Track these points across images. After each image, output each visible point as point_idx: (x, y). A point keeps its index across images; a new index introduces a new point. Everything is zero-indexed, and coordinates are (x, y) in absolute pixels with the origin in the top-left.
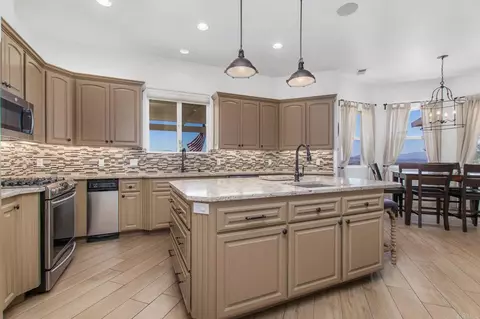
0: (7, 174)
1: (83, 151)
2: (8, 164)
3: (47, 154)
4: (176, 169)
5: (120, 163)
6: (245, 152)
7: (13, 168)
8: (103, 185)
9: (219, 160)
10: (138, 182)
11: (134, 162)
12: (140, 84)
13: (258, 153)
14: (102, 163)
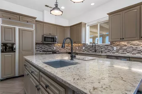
1: (75, 45)
9: (115, 47)
11: (84, 48)
14: (77, 48)
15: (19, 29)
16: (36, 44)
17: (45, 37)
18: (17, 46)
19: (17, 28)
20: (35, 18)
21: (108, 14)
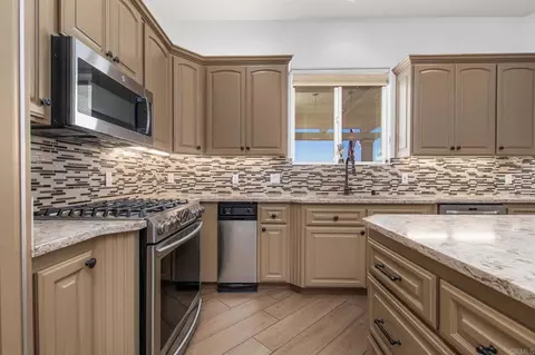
0: (133, 192)
1: (216, 162)
2: (134, 179)
3: (178, 168)
4: (334, 190)
5: (258, 179)
6: (456, 161)
7: (140, 183)
8: (237, 211)
9: (405, 175)
10: (284, 208)
11: (275, 179)
12: (284, 60)
13: (484, 162)
14: (236, 179)
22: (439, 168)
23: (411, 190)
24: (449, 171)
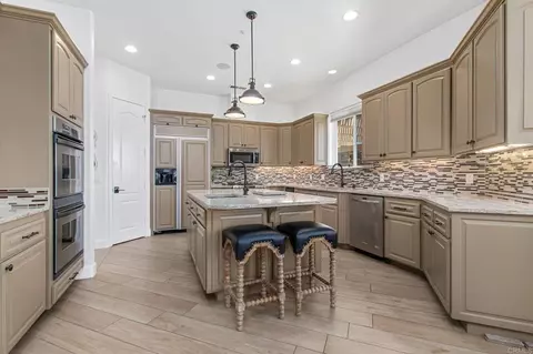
5: (317, 177)
15: (183, 142)
16: (214, 168)
17: (232, 153)
18: (178, 175)
19: (180, 139)
20: (210, 116)
21: (359, 97)
22: (406, 169)
23: (385, 186)
24: (413, 171)
